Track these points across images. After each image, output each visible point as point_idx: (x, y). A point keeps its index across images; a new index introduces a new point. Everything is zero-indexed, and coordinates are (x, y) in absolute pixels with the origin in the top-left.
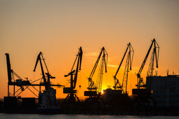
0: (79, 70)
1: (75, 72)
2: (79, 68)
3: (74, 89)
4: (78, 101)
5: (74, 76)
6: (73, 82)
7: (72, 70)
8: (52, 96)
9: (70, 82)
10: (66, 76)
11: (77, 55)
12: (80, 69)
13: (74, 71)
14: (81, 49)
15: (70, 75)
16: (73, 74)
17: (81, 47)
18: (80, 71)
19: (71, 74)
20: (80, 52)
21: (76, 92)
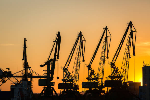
0: (56, 59)
1: (52, 62)
2: (57, 56)
3: (51, 81)
4: (55, 95)
5: (51, 66)
6: (51, 72)
7: (49, 59)
8: (25, 90)
9: (46, 72)
10: (42, 66)
11: (55, 42)
12: (58, 58)
13: (51, 60)
14: (59, 34)
15: (47, 65)
16: (50, 63)
17: (59, 32)
18: (58, 59)
19: (48, 63)
20: (58, 38)
21: (54, 84)
